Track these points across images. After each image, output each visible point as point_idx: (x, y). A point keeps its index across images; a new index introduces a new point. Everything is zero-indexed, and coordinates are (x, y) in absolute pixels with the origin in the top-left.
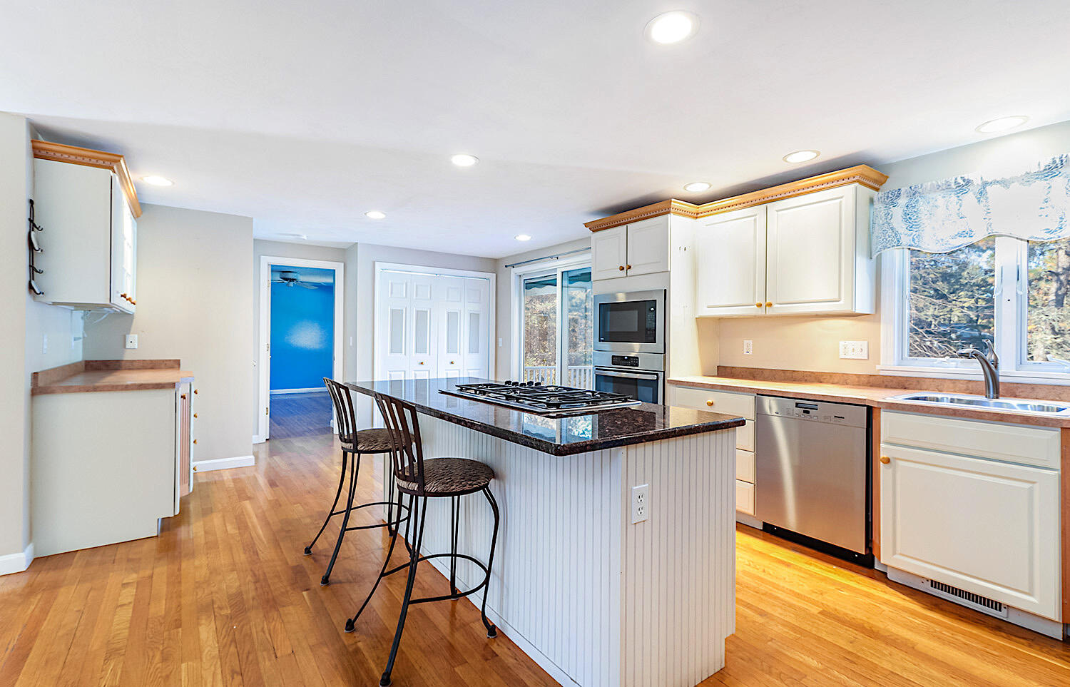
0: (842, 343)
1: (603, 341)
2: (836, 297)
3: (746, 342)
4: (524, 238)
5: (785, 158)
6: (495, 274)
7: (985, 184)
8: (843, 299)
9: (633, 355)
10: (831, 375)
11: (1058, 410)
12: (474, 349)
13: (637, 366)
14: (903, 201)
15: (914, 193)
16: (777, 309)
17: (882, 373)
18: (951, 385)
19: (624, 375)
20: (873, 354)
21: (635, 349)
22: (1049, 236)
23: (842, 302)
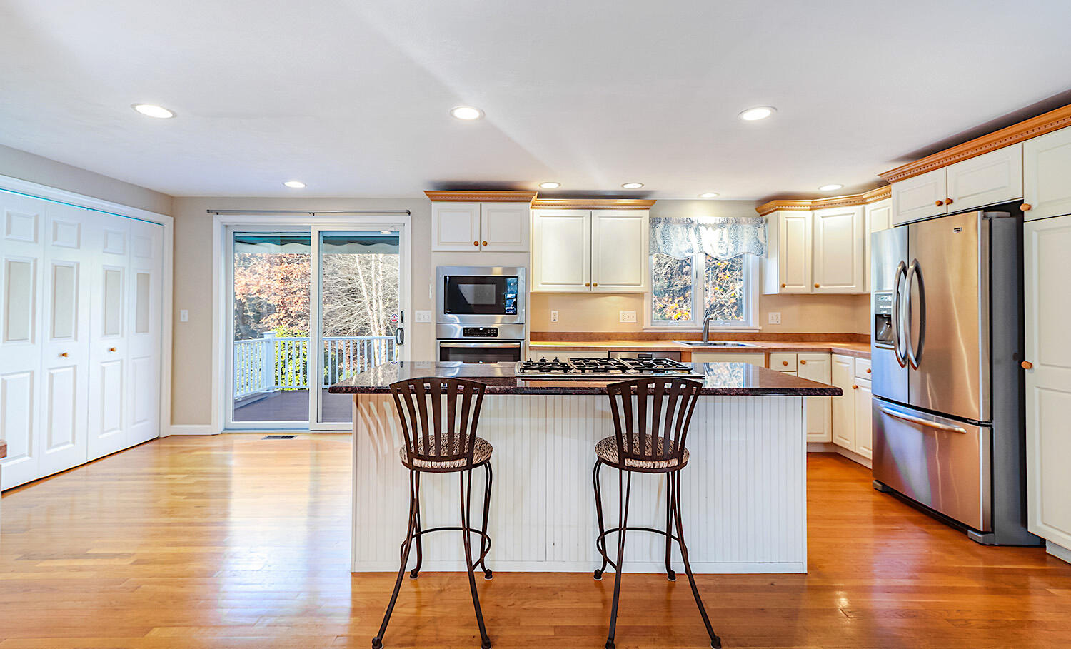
0: (621, 312)
1: (449, 313)
2: (639, 282)
3: (553, 312)
4: (295, 185)
5: (622, 186)
6: (172, 219)
7: (699, 225)
8: (643, 282)
9: (494, 326)
10: (616, 334)
11: (725, 344)
12: (142, 327)
13: (496, 336)
14: (661, 225)
15: (667, 221)
16: (600, 289)
17: (645, 331)
18: (680, 336)
19: (472, 345)
20: (640, 318)
21: (496, 321)
22: (722, 257)
23: (642, 286)
